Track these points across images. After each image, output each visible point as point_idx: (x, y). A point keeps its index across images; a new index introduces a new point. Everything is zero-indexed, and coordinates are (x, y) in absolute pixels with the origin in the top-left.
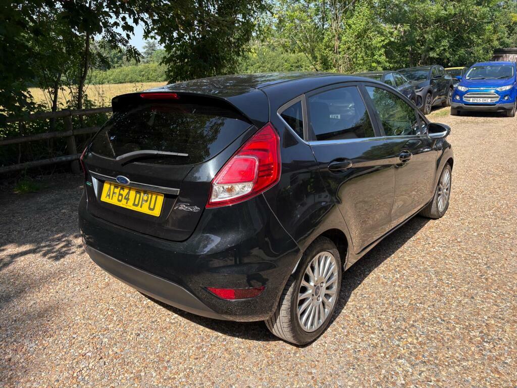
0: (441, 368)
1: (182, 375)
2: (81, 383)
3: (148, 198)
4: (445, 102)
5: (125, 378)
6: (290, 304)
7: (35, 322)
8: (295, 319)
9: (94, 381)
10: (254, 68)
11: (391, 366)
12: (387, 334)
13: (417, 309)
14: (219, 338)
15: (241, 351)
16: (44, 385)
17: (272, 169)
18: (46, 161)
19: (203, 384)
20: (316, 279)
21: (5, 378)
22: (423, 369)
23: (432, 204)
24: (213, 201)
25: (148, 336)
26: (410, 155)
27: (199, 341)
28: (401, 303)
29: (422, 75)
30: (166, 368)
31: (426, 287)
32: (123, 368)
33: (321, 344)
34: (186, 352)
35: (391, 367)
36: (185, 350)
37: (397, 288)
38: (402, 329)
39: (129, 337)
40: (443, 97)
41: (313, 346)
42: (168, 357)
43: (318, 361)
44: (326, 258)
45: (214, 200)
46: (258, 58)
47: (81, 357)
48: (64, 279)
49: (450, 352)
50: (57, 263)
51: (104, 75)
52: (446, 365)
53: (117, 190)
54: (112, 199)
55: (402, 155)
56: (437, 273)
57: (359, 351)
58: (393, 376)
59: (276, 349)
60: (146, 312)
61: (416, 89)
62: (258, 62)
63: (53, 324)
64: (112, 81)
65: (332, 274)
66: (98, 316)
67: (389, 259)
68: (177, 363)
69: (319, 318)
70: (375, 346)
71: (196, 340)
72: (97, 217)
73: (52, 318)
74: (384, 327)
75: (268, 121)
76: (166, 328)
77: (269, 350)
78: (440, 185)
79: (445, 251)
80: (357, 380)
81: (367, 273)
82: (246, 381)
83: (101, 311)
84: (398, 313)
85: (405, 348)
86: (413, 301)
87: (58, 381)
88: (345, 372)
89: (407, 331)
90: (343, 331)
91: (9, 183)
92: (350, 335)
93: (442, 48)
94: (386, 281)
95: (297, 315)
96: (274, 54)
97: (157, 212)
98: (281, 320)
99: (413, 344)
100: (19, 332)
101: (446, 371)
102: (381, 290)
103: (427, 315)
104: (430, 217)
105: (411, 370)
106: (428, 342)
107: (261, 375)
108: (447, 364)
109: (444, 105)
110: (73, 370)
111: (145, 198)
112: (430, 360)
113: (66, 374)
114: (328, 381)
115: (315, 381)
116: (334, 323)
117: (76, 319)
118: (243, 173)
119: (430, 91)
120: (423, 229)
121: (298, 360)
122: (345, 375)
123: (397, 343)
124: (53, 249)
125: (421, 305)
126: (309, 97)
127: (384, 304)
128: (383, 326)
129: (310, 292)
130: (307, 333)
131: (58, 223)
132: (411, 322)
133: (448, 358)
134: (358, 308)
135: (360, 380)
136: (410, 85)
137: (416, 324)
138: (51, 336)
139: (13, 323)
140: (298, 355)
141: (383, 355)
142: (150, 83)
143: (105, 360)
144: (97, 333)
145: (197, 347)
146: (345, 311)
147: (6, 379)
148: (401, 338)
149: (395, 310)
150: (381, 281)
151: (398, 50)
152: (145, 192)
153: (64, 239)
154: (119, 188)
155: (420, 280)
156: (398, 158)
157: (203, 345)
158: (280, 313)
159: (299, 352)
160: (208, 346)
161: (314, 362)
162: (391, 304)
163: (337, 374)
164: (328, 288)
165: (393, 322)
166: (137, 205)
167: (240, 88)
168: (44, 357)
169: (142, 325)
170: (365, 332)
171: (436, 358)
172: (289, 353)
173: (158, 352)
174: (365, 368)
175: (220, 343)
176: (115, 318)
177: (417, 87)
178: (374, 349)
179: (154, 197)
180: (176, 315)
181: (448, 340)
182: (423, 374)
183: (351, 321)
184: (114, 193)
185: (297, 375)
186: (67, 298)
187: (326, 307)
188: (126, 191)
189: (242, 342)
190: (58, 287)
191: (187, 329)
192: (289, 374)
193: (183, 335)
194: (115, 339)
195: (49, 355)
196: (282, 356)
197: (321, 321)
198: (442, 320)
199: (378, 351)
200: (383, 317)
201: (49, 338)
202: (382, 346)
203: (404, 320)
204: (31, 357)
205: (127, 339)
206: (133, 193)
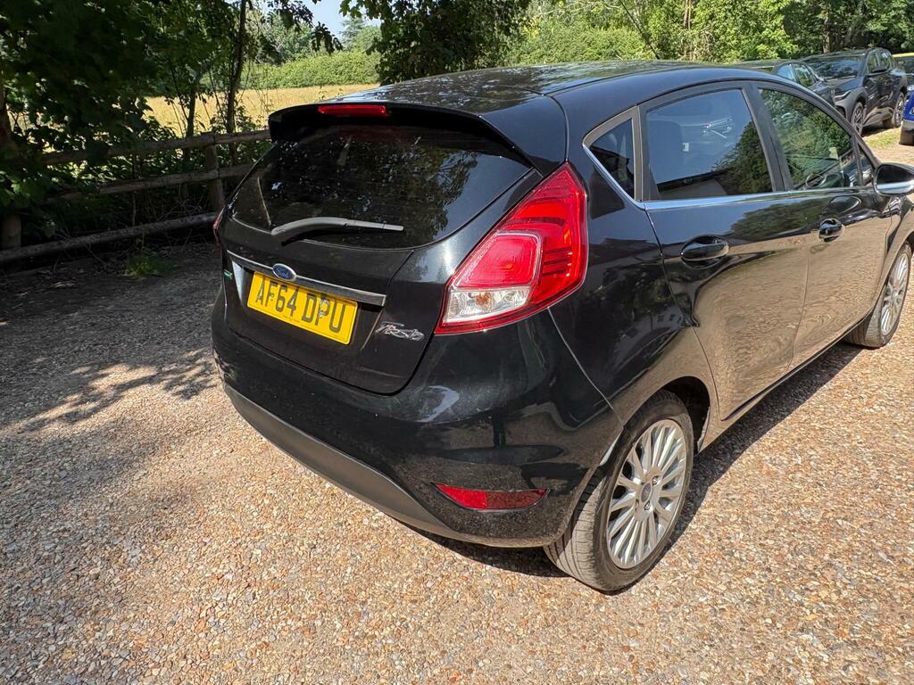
0: (888, 658)
1: (387, 631)
2: (212, 630)
3: (329, 307)
4: (890, 119)
5: (287, 628)
6: (593, 520)
7: (143, 509)
8: (601, 547)
9: (234, 628)
10: (532, 57)
11: (787, 645)
12: (778, 580)
13: (838, 530)
14: (456, 564)
15: (496, 592)
16: (149, 630)
17: (569, 259)
18: (176, 223)
19: (424, 652)
20: (645, 471)
21: (86, 612)
22: (850, 657)
23: (869, 320)
24: (449, 321)
25: (330, 550)
26: (840, 227)
27: (420, 566)
28: (806, 515)
29: (849, 69)
30: (359, 615)
31: (855, 487)
32: (285, 609)
33: (648, 590)
34: (396, 586)
35: (786, 648)
36: (394, 582)
37: (797, 486)
38: (808, 570)
39: (296, 549)
40: (886, 110)
41: (633, 593)
42: (363, 593)
43: (642, 625)
44: (667, 431)
45: (451, 318)
46: (538, 38)
47: (215, 581)
48: (194, 433)
49: (906, 626)
50: (186, 402)
51: (277, 74)
52: (899, 653)
53: (275, 290)
54: (266, 305)
55: (824, 230)
56: (877, 459)
57: (723, 609)
58: (791, 668)
59: (562, 594)
60: (328, 504)
61: (836, 94)
62: (539, 47)
63: (171, 516)
64: (290, 84)
65: (676, 461)
66: (247, 506)
67: (780, 425)
68: (378, 608)
69: (646, 542)
70: (754, 603)
71: (415, 566)
72: (241, 336)
73: (172, 503)
74: (772, 563)
75: (565, 161)
76: (362, 537)
77: (549, 596)
78: (889, 284)
79: (894, 413)
80: (718, 669)
81: (737, 451)
82: (504, 653)
83: (252, 497)
84: (800, 536)
85: (814, 611)
86: (831, 514)
87: (173, 623)
88: (694, 652)
89: (819, 574)
90: (690, 565)
91: (118, 259)
92: (705, 575)
93: (893, 13)
94: (775, 469)
95: (605, 539)
96: (568, 31)
97: (344, 337)
98: (574, 547)
99: (830, 603)
100: (115, 526)
101: (901, 666)
102: (765, 486)
103: (858, 544)
104: (863, 344)
105: (826, 658)
106: (861, 600)
107: (532, 644)
108: (900, 650)
109: (886, 125)
110: (200, 605)
111: (324, 306)
112: (867, 639)
113: (188, 613)
114: (660, 667)
115: (636, 665)
116: (673, 550)
117: (211, 508)
118: (509, 266)
119: (861, 99)
120: (848, 368)
121: (603, 620)
122: (694, 658)
123: (799, 598)
124: (181, 378)
125: (845, 522)
126: (647, 112)
127: (771, 517)
128: (770, 560)
129: (632, 495)
130: (621, 571)
131: (191, 332)
132: (827, 557)
133: (902, 637)
134: (720, 521)
135: (724, 670)
136: (824, 88)
137: (835, 561)
138: (168, 537)
139: (108, 508)
140: (602, 609)
141: (769, 621)
142: (353, 87)
143: (255, 589)
144: (243, 538)
145: (416, 579)
146: (694, 526)
147: (88, 613)
148: (807, 589)
149: (794, 531)
150: (765, 468)
151: (803, 20)
152: (324, 297)
153: (199, 361)
154: (279, 286)
155: (844, 472)
156: (817, 234)
157: (426, 575)
158: (574, 534)
159: (605, 604)
160: (437, 578)
161: (633, 625)
162: (785, 517)
163: (679, 655)
164: (666, 487)
165: (789, 555)
166: (309, 320)
167: (510, 93)
168: (154, 575)
169: (321, 528)
170: (735, 571)
171: (878, 636)
172: (587, 604)
173: (346, 582)
174: (734, 646)
175: (458, 574)
176: (275, 513)
177: (839, 92)
178: (753, 608)
179: (340, 306)
180: (381, 514)
181: (902, 599)
182: (850, 668)
183: (707, 548)
184: (269, 294)
185: (601, 650)
186: (198, 468)
187: (660, 520)
188: (291, 292)
189: (499, 575)
190: (184, 447)
191: (400, 541)
192: (584, 647)
193: (391, 554)
194: (273, 552)
195: (163, 573)
196: (573, 608)
197: (650, 548)
198: (889, 557)
199: (760, 613)
200: (771, 542)
201: (163, 541)
202: (767, 601)
203: (812, 551)
204: (132, 574)
205: (294, 554)
206: (302, 296)
